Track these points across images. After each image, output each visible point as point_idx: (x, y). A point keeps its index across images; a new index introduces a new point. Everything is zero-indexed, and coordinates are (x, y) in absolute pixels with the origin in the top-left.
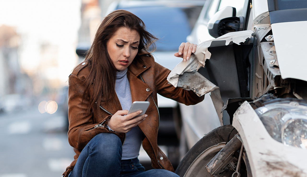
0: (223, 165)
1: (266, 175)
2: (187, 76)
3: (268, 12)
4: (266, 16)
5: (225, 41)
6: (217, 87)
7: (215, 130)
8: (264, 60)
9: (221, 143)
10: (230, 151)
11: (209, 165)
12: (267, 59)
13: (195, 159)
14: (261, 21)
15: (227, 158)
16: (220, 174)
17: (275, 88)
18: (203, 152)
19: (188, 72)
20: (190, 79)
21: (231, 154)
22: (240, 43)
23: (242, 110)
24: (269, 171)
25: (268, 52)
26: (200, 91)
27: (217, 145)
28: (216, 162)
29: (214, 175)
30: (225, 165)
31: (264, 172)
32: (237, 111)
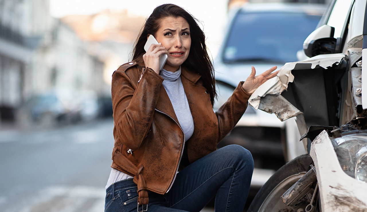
0: (299, 196)
1: (334, 209)
2: (269, 99)
3: (362, 35)
4: (359, 39)
5: (311, 64)
6: (301, 112)
7: (298, 158)
8: (352, 87)
9: (302, 172)
10: (308, 182)
11: (285, 195)
12: (355, 87)
13: (275, 187)
14: (355, 44)
15: (304, 189)
16: (296, 205)
17: (357, 118)
18: (283, 181)
19: (271, 95)
20: (273, 102)
21: (309, 184)
22: (327, 67)
23: (320, 139)
24: (336, 205)
25: (357, 79)
26: (282, 115)
27: (298, 174)
28: (292, 193)
29: (290, 205)
30: (302, 196)
31: (332, 206)
32: (315, 140)
